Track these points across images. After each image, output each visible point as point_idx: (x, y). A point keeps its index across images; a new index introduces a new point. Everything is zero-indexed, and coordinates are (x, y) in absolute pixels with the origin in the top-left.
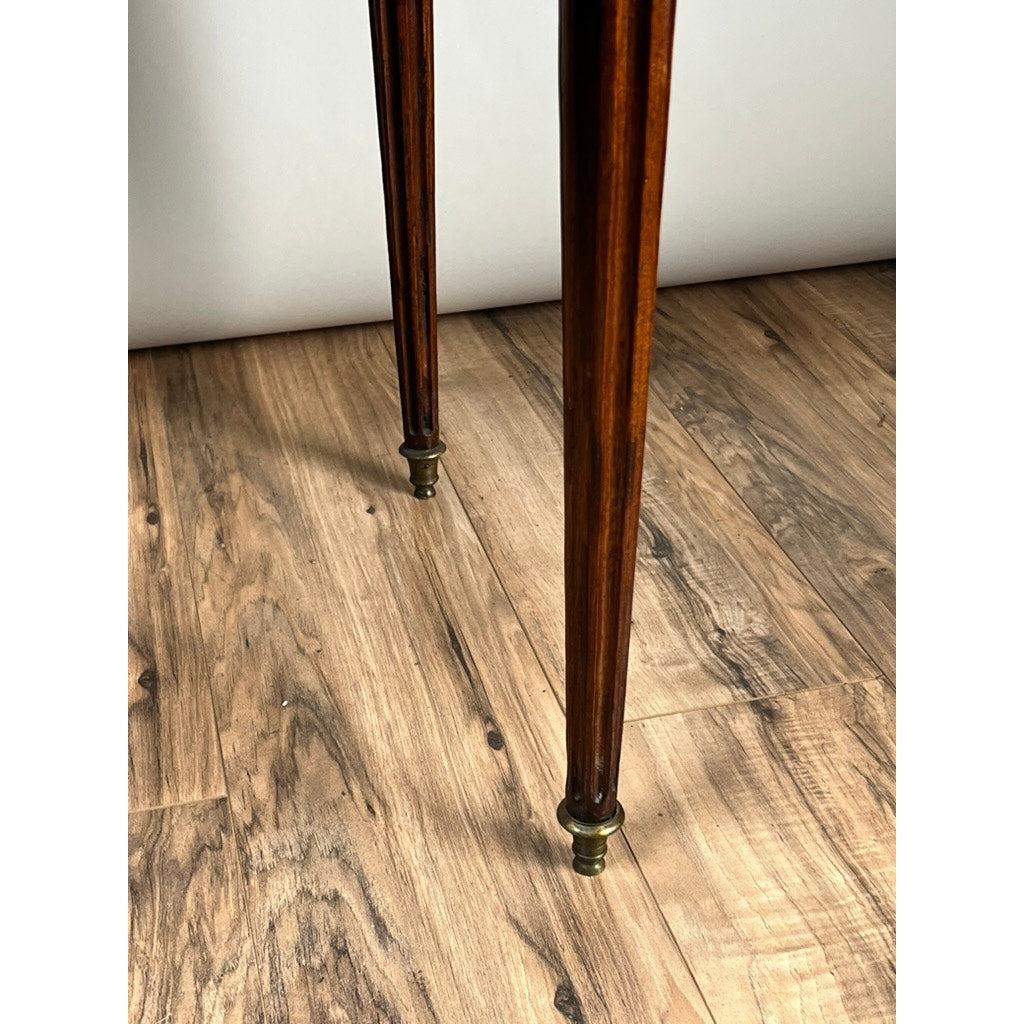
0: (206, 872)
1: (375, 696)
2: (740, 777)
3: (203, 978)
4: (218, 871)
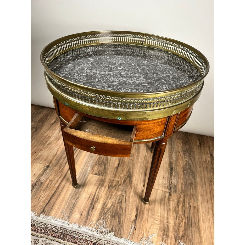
0: (115, 188)
1: (136, 175)
2: (163, 200)
3: (110, 198)
4: (116, 188)
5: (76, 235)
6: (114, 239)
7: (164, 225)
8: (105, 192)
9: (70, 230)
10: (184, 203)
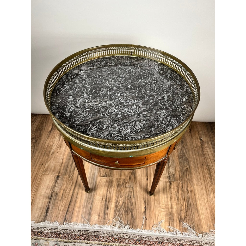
2: (166, 190)
3: (121, 197)
4: (123, 186)
5: (98, 234)
6: (131, 231)
7: (169, 211)
8: (115, 192)
9: (93, 231)
10: (182, 189)
